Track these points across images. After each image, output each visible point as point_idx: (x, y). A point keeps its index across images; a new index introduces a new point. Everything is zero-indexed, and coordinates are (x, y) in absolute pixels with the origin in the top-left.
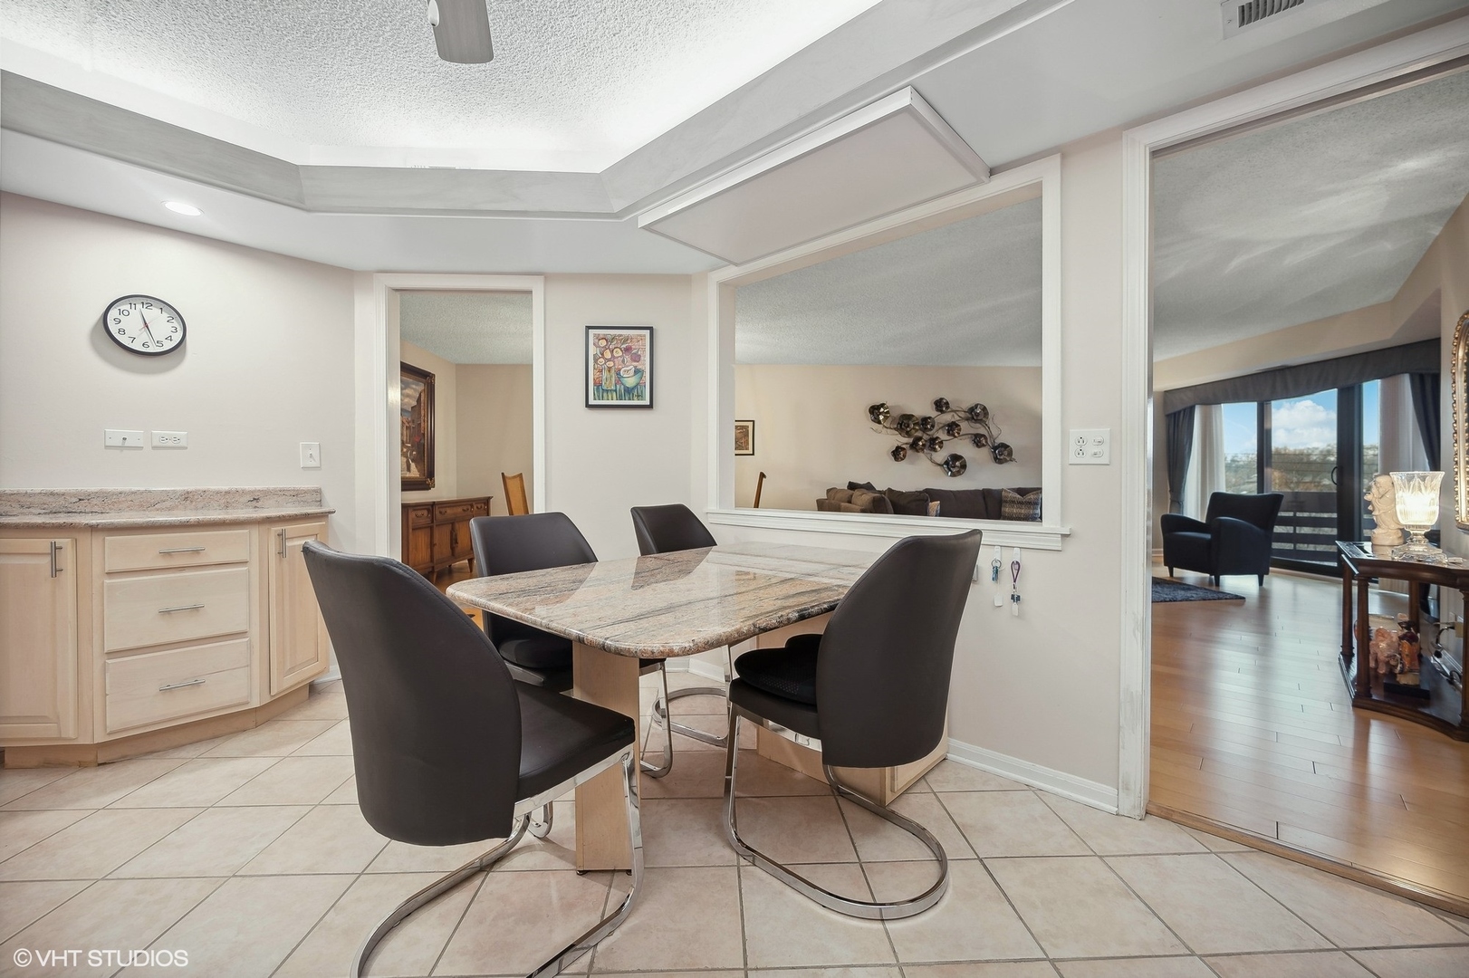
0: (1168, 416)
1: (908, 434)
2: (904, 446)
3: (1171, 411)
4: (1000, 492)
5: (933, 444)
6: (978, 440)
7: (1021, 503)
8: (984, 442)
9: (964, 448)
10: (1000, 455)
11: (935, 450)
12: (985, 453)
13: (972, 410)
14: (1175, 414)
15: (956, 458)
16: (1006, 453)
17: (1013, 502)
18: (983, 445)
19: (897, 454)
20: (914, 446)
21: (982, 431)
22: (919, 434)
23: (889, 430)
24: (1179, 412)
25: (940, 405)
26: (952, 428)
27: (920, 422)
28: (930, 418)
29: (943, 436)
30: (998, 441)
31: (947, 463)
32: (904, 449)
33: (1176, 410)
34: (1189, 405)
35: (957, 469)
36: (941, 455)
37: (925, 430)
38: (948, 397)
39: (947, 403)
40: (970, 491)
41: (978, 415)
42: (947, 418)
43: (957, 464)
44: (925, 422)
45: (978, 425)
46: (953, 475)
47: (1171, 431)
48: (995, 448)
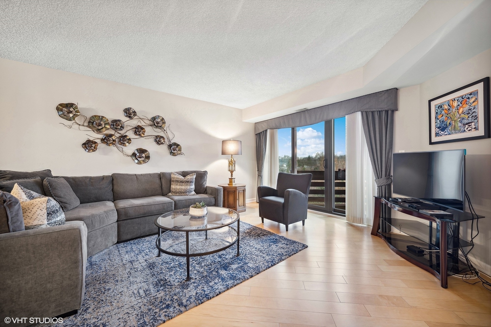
0: (256, 134)
1: (99, 131)
2: (96, 141)
3: (258, 132)
4: (170, 174)
5: (124, 140)
6: (159, 140)
7: (182, 182)
8: (162, 141)
9: (148, 144)
10: (174, 150)
11: (123, 144)
12: (163, 149)
13: (154, 119)
14: (259, 134)
15: (142, 151)
16: (177, 149)
17: (177, 181)
18: (162, 143)
19: (89, 145)
20: (106, 140)
21: (162, 134)
22: (112, 132)
23: (81, 127)
24: (261, 133)
25: (129, 113)
26: (139, 130)
27: (110, 123)
28: (119, 121)
29: (131, 135)
30: (172, 142)
31: (134, 155)
32: (95, 143)
33: (260, 132)
34: (265, 129)
35: (143, 159)
36: (130, 149)
37: (116, 129)
38: (135, 107)
39: (134, 112)
40: (150, 175)
41: (158, 123)
42: (134, 122)
43: (144, 155)
44: (116, 124)
45: (159, 130)
46: (139, 163)
47: (258, 142)
48: (170, 146)
